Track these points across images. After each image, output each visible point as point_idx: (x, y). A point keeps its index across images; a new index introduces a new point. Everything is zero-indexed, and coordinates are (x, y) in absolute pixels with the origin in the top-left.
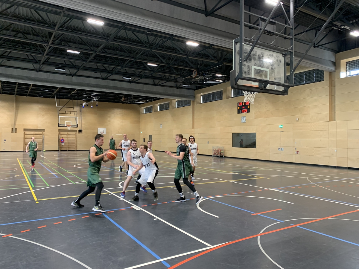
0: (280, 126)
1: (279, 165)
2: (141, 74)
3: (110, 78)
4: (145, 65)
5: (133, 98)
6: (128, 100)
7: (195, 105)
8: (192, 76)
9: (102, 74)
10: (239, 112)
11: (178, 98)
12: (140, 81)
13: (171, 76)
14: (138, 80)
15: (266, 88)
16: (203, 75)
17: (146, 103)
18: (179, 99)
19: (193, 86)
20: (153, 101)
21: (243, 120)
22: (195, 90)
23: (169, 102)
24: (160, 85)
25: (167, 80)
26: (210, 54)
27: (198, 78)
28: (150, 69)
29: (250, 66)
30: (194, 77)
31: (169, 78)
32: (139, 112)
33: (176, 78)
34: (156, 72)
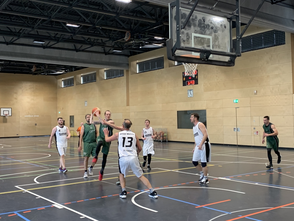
0: (235, 101)
1: (235, 150)
2: (57, 36)
3: (17, 42)
4: (64, 26)
5: (47, 67)
6: (40, 70)
7: (130, 75)
8: (124, 39)
9: (5, 37)
10: (185, 84)
11: (108, 66)
12: (56, 46)
13: (98, 39)
14: (54, 44)
15: (209, 59)
16: (138, 38)
17: (65, 73)
18: (108, 68)
19: (127, 52)
20: (75, 70)
21: (190, 94)
22: (128, 56)
23: (96, 72)
24: (83, 51)
25: (92, 44)
26: (145, 11)
27: (132, 42)
28: (69, 31)
29: (190, 34)
30: (127, 40)
31: (95, 41)
32: (55, 86)
33: (103, 41)
34: (77, 33)
